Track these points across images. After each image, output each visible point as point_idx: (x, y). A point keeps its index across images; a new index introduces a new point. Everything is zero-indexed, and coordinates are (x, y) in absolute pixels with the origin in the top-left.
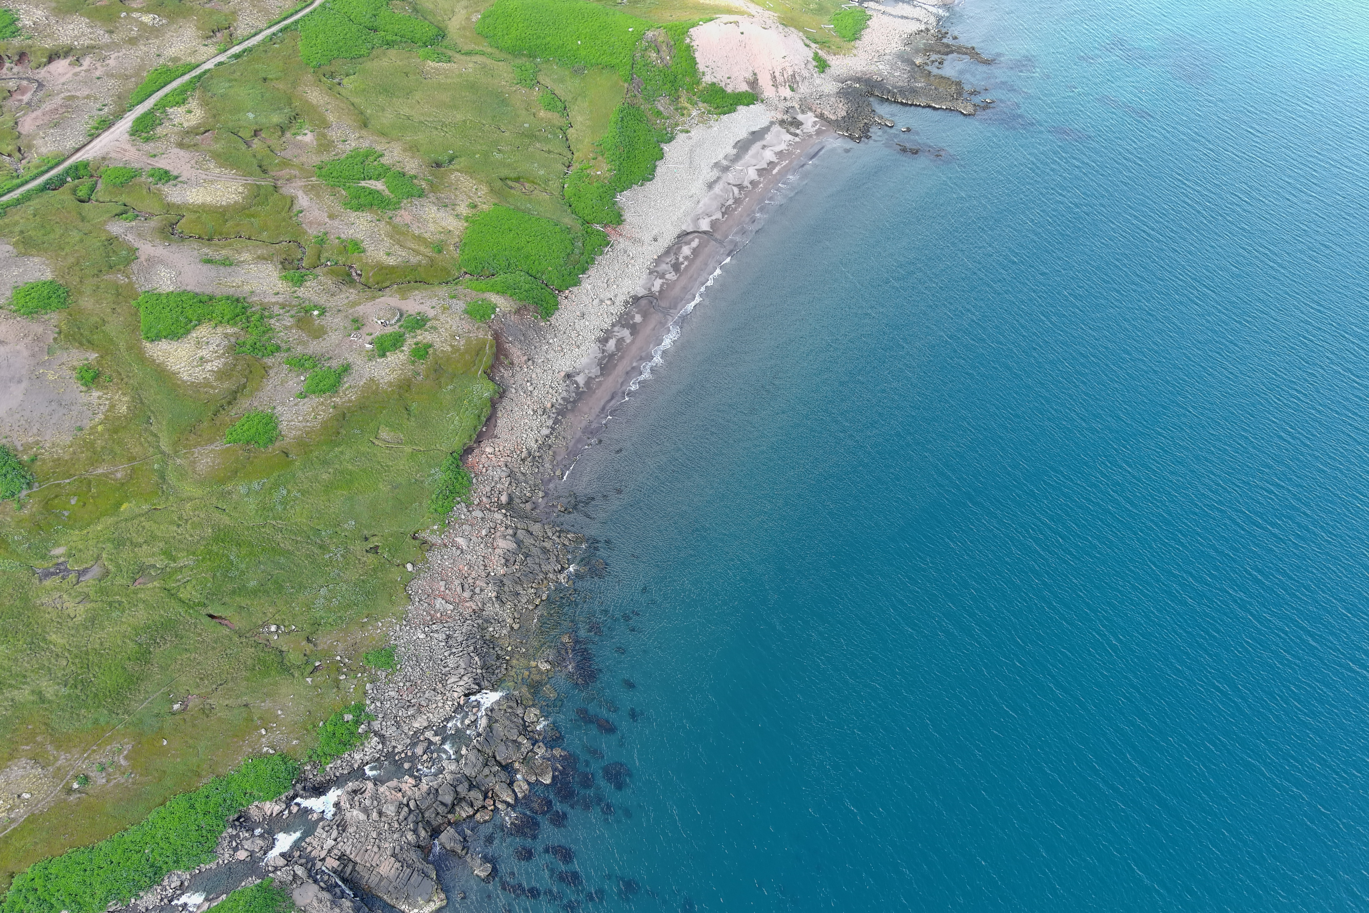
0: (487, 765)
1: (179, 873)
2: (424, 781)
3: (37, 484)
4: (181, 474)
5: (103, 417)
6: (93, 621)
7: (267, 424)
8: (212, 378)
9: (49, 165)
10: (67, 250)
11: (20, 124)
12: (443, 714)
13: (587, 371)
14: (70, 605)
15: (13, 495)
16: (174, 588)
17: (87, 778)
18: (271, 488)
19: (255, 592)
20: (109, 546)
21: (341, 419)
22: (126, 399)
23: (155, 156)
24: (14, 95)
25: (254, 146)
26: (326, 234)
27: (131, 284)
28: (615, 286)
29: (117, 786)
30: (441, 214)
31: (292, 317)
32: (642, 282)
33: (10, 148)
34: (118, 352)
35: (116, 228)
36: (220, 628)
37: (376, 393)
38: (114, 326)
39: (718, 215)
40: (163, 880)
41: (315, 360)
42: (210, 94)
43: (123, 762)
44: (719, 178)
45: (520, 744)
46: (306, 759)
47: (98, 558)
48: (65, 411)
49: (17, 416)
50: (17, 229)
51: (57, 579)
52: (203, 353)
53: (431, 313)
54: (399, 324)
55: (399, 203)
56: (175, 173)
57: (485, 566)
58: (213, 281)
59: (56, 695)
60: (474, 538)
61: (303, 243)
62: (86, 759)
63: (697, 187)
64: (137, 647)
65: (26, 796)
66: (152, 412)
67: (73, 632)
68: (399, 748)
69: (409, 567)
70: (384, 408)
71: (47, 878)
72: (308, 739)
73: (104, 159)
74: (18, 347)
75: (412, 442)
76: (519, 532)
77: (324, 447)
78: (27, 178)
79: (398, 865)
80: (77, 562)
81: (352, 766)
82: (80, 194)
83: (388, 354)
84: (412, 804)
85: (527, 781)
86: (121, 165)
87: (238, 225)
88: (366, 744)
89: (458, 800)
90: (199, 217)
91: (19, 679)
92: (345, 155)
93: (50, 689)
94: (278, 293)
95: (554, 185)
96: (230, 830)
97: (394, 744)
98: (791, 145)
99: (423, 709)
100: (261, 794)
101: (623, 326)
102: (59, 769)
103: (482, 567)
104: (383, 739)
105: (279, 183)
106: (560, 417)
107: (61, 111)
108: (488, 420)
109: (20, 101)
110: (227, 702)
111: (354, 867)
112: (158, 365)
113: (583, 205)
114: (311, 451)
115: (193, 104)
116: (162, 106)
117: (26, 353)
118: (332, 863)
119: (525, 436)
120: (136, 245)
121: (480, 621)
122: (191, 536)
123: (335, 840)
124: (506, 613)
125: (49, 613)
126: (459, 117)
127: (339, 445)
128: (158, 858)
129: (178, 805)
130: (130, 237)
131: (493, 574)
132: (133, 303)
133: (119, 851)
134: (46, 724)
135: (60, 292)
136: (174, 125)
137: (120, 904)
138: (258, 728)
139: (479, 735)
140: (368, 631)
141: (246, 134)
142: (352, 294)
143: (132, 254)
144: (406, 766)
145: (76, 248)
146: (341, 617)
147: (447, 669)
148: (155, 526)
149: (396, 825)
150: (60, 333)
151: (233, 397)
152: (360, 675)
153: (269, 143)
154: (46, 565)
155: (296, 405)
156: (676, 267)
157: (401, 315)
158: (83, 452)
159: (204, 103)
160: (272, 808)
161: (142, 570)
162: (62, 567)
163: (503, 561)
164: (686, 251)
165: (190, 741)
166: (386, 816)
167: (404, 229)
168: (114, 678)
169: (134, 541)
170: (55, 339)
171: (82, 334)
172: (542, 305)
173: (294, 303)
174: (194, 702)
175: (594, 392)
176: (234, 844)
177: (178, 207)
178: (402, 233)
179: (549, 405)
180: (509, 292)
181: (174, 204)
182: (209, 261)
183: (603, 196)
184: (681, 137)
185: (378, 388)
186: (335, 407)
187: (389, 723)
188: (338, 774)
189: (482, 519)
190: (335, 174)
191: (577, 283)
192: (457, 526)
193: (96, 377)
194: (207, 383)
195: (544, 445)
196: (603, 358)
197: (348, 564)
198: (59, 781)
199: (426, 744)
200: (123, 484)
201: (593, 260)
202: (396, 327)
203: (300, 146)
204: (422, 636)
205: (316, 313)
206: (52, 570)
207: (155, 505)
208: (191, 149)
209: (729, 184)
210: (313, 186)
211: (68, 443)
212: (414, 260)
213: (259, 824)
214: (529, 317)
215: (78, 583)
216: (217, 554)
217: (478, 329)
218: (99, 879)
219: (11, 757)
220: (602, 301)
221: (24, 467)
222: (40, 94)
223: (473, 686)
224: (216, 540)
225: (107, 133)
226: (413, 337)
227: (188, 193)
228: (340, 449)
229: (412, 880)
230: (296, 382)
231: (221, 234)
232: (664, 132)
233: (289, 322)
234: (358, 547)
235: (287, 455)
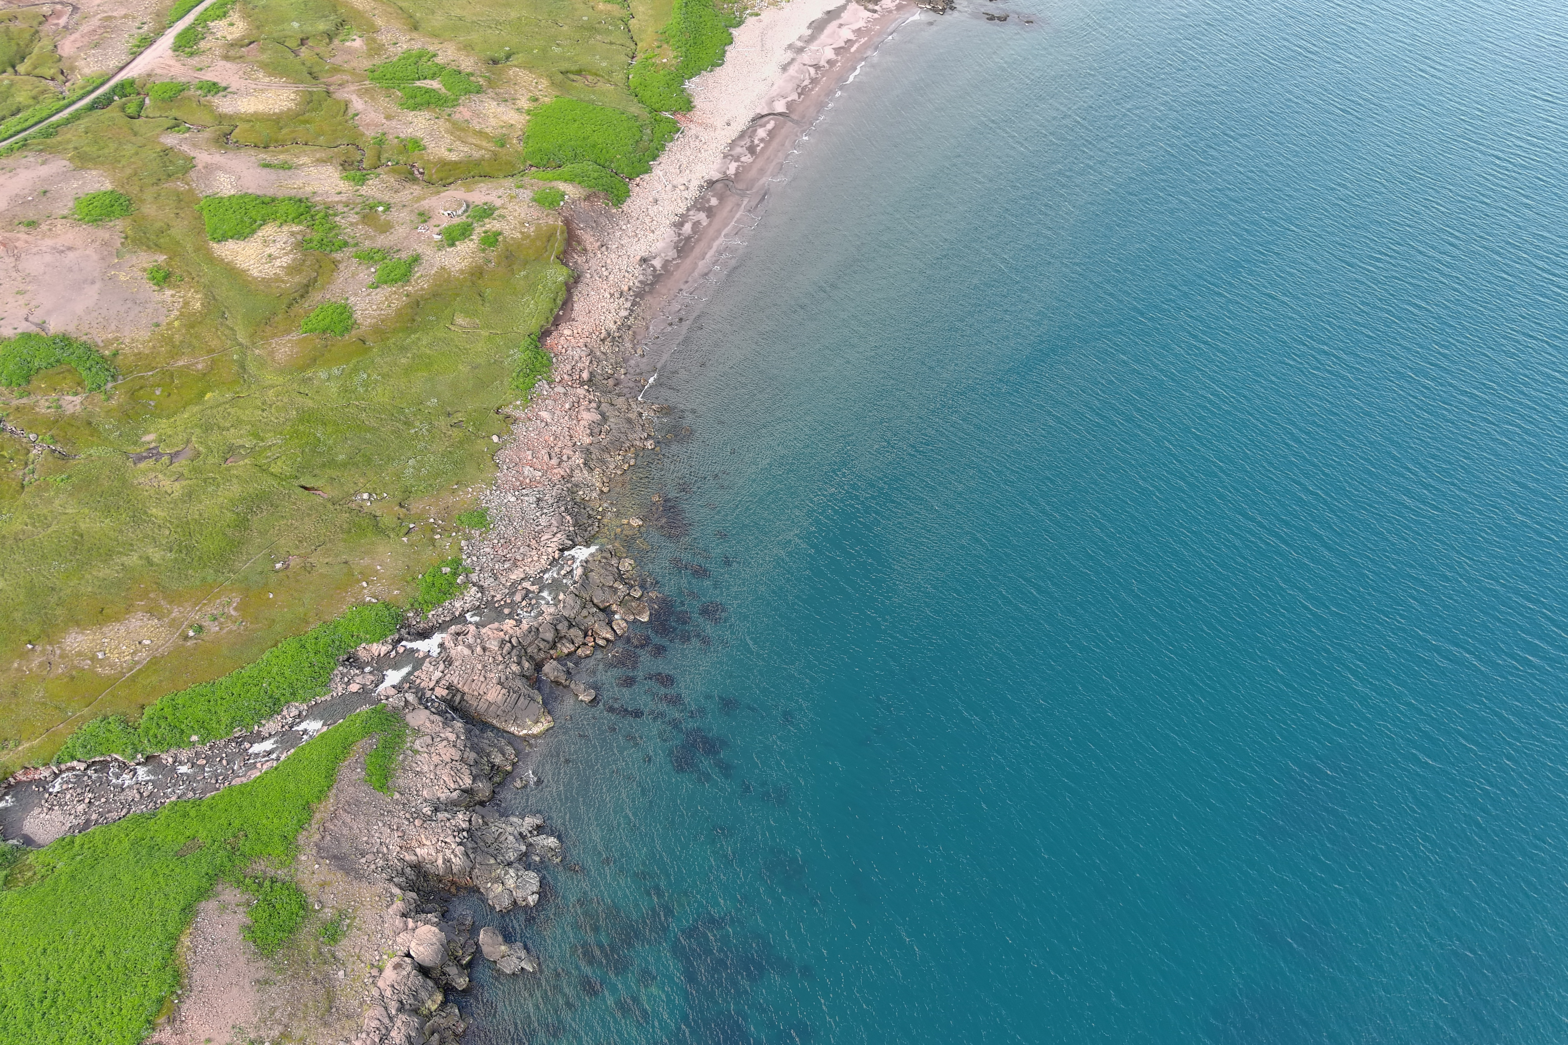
0: (584, 607)
1: (297, 704)
2: (524, 621)
3: (121, 377)
4: (261, 363)
5: (178, 313)
6: (190, 495)
7: (341, 314)
8: (282, 274)
9: (95, 85)
10: (124, 162)
11: (59, 47)
12: (538, 567)
13: (663, 255)
14: (166, 484)
15: (99, 387)
16: (265, 464)
17: (201, 627)
18: (351, 373)
19: (344, 465)
20: (198, 431)
21: (415, 307)
22: (199, 296)
23: (201, 69)
24: (50, 20)
25: (302, 55)
26: (384, 134)
27: (191, 191)
28: (688, 171)
29: (230, 632)
30: (501, 109)
31: (357, 213)
32: (716, 166)
33: (52, 71)
34: (186, 254)
35: (170, 140)
36: (314, 497)
37: (448, 280)
38: (178, 230)
39: (795, 96)
40: (282, 710)
41: (385, 253)
42: (251, 6)
43: (233, 613)
44: (793, 60)
45: (616, 589)
46: (408, 606)
47: (188, 441)
48: (141, 309)
49: (95, 314)
50: (71, 146)
51: (151, 462)
52: (271, 250)
53: (498, 203)
54: (466, 214)
55: (457, 100)
56: (224, 84)
57: (571, 437)
58: (273, 184)
59: (164, 560)
60: (558, 412)
61: (361, 146)
62: (198, 611)
63: (771, 70)
64: (235, 516)
65: (147, 642)
66: (226, 307)
67: (172, 506)
68: (498, 597)
69: (495, 439)
70: (458, 295)
71: (175, 708)
72: (409, 590)
73: (149, 75)
74: (87, 252)
75: (488, 326)
76: (603, 405)
77: (400, 335)
78: (74, 98)
79: (504, 691)
80: (168, 447)
81: (453, 613)
82: (129, 111)
83: (457, 243)
84: (514, 641)
85: (626, 620)
86: (168, 80)
87: (293, 132)
88: (466, 593)
89: (559, 638)
90: (253, 126)
91: (127, 546)
92: (397, 57)
93: (156, 555)
94: (340, 193)
95: (618, 77)
96: (341, 668)
97: (492, 593)
98: (869, 21)
99: (519, 563)
100: (368, 636)
101: (699, 210)
102: (174, 620)
103: (568, 438)
104: (481, 589)
105: (331, 88)
106: (638, 300)
107: (99, 31)
108: (565, 303)
109: (57, 24)
110: (327, 560)
111: (462, 697)
112: (227, 264)
113: (649, 93)
114: (388, 339)
115: (235, 16)
116: (202, 20)
117: (95, 257)
118: (441, 692)
119: (603, 318)
120: (192, 154)
121: (569, 485)
122: (277, 418)
123: (443, 672)
124: (596, 479)
125: (147, 491)
126: (514, 14)
127: (415, 332)
128: (275, 690)
129: (290, 646)
130: (185, 148)
131: (579, 444)
132: (196, 207)
133: (239, 685)
134: (156, 583)
135: (121, 201)
136: (218, 39)
137: (244, 730)
138: (359, 581)
139: (575, 583)
140: (459, 496)
141: (293, 43)
142: (416, 190)
143: (189, 164)
144: (506, 611)
145: (132, 160)
146: (431, 485)
147: (540, 527)
148: (240, 412)
149: (501, 659)
150: (126, 238)
151: (305, 290)
152: (454, 534)
153: (318, 51)
154: (139, 450)
155: (369, 295)
156: (752, 150)
157: (468, 206)
158: (162, 346)
159: (246, 16)
160: (379, 649)
161: (231, 452)
162: (154, 452)
163: (588, 431)
164: (761, 133)
165: (295, 594)
166: (490, 651)
167: (464, 125)
168: (216, 543)
169: (221, 425)
170: (122, 244)
171: (148, 239)
172: (612, 193)
173: (357, 201)
174: (294, 562)
175: (672, 274)
176: (346, 679)
177: (231, 116)
178: (463, 130)
179: (626, 288)
180: (577, 180)
181: (226, 115)
182: (267, 166)
183: (671, 83)
184: (751, 21)
185: (449, 276)
186: (408, 296)
187: (486, 575)
188: (440, 621)
189: (565, 394)
190: (388, 76)
191: (648, 170)
192: (540, 401)
193: (167, 277)
194: (277, 279)
195: (624, 326)
196: (680, 241)
197: (434, 438)
198: (175, 630)
199: (524, 592)
200: (205, 375)
201: (663, 146)
202: (464, 217)
203: (350, 52)
204: (513, 499)
205: (381, 209)
206: (144, 454)
207: (238, 393)
208: (238, 60)
209: (804, 65)
210: (366, 90)
211: (147, 338)
212: (477, 155)
213: (368, 664)
214: (600, 204)
215: (171, 464)
216: (304, 433)
217: (547, 216)
218: (223, 708)
219: (128, 610)
220: (675, 187)
221: (107, 361)
222: (76, 17)
223: (566, 541)
224: (301, 420)
225: (149, 51)
226: (481, 226)
227: (239, 103)
228: (417, 336)
229: (519, 704)
230: (366, 274)
231: (276, 141)
232: (732, 16)
233: (354, 218)
234: (442, 423)
235: (364, 342)
